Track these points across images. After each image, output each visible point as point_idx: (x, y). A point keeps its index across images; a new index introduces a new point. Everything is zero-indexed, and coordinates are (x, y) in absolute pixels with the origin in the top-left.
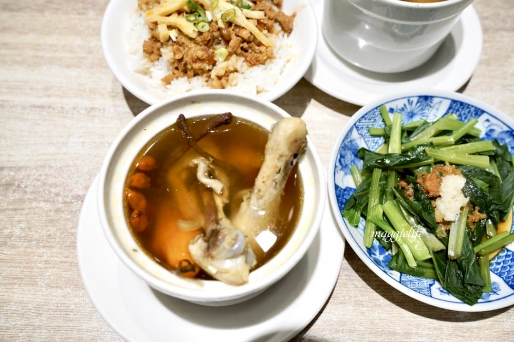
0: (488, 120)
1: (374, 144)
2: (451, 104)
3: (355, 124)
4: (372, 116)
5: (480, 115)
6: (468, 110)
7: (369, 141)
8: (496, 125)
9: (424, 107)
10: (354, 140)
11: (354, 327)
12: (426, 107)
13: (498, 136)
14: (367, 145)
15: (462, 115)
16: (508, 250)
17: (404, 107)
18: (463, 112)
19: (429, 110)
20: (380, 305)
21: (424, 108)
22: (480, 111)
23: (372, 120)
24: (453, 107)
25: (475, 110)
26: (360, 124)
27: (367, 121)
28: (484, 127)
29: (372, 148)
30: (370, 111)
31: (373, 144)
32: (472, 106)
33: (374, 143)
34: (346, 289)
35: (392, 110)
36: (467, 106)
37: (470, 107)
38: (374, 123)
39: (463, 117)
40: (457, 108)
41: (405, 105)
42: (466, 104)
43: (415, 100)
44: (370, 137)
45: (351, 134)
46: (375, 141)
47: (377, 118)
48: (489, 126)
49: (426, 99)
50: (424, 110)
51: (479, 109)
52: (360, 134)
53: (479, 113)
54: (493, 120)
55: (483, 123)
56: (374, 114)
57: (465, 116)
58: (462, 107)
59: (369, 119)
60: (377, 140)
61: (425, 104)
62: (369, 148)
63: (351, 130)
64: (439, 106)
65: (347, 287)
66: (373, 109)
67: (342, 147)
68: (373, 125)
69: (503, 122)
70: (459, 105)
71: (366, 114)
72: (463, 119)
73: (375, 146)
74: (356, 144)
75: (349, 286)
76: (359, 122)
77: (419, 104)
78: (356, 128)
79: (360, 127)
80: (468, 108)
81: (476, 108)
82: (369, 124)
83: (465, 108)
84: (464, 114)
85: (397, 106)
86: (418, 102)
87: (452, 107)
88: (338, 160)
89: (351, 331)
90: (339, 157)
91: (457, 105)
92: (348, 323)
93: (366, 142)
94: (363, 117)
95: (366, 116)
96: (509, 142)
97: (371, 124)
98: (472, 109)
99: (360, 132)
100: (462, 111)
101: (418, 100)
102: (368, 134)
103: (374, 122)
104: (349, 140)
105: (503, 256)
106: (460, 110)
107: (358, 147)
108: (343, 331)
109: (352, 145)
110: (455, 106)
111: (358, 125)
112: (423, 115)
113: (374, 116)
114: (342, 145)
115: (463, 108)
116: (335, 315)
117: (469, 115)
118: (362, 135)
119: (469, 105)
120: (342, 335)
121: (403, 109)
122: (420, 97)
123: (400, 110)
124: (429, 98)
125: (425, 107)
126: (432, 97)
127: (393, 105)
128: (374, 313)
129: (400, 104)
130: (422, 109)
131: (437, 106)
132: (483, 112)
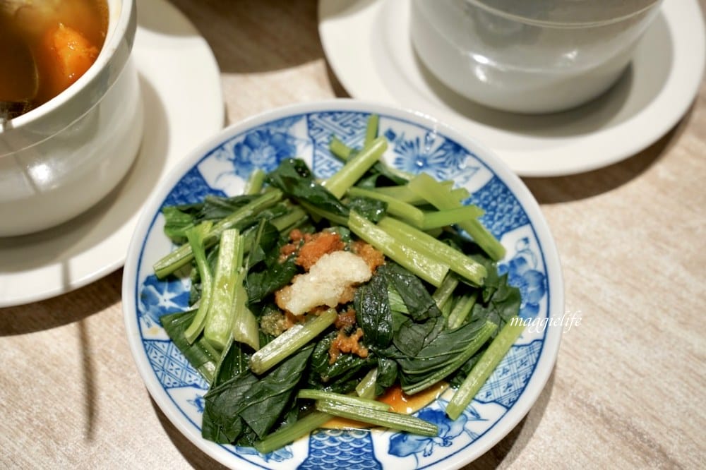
0: (526, 240)
1: (327, 168)
2: (490, 181)
3: (308, 115)
4: (350, 122)
5: (521, 225)
6: (509, 206)
7: (322, 158)
8: (532, 254)
9: (447, 162)
10: (294, 138)
11: (65, 378)
12: (451, 165)
13: (525, 274)
14: (314, 162)
15: (498, 210)
16: (369, 436)
17: (414, 142)
18: (500, 206)
19: (453, 172)
20: (129, 380)
21: (447, 164)
22: (524, 217)
23: (348, 130)
24: (492, 189)
25: (519, 213)
26: (320, 121)
27: (337, 124)
28: (516, 248)
29: (320, 172)
30: (349, 113)
31: (325, 167)
32: (518, 203)
33: (329, 166)
34: (108, 327)
35: (391, 135)
36: (511, 197)
37: (515, 203)
38: (348, 138)
39: (498, 214)
40: (495, 194)
41: (418, 140)
42: (512, 194)
43: (439, 142)
44: (329, 153)
45: (291, 125)
46: (333, 166)
47: (358, 132)
48: (523, 251)
49: (455, 148)
50: (446, 167)
51: (525, 214)
52: (311, 137)
53: (521, 221)
54: (533, 245)
55: (519, 241)
56: (354, 121)
57: (500, 214)
58: (504, 195)
59: (341, 124)
60: (337, 167)
61: (452, 159)
62: (314, 167)
63: (295, 118)
64: (472, 175)
65: (110, 326)
66: (357, 113)
67: (259, 132)
68: (345, 138)
69: (542, 255)
70: (500, 190)
71: (340, 113)
72: (496, 218)
73: (327, 171)
74: (295, 147)
75: (114, 326)
76: (320, 117)
77: (441, 153)
78: (309, 122)
79: (316, 125)
80: (511, 203)
81: (522, 209)
82: (336, 130)
83: (507, 201)
84: (502, 211)
85: (403, 134)
86: (441, 148)
87: (490, 187)
88: (234, 143)
89: (57, 380)
90: (241, 139)
91: (498, 188)
92: (65, 367)
93: (314, 156)
94: (331, 113)
95: (338, 116)
96: (532, 292)
97: (342, 133)
98: (516, 209)
99: (312, 133)
100: (501, 203)
101: (444, 145)
102: (327, 147)
103: (350, 135)
104: (283, 130)
105: (352, 438)
106: (499, 199)
107: (295, 153)
108: (47, 371)
109: (285, 143)
110: (495, 189)
111: (314, 120)
112: (440, 174)
113: (354, 125)
114: (261, 129)
115: (504, 199)
116: (59, 345)
117: (508, 215)
118: (314, 141)
119: (515, 198)
120: (41, 374)
121: (411, 145)
122: (449, 141)
123: (406, 143)
124: (462, 152)
125: (450, 163)
126: (467, 152)
127: (398, 128)
128: (109, 382)
129: (411, 134)
130: (442, 164)
131: (468, 174)
132: (528, 222)
